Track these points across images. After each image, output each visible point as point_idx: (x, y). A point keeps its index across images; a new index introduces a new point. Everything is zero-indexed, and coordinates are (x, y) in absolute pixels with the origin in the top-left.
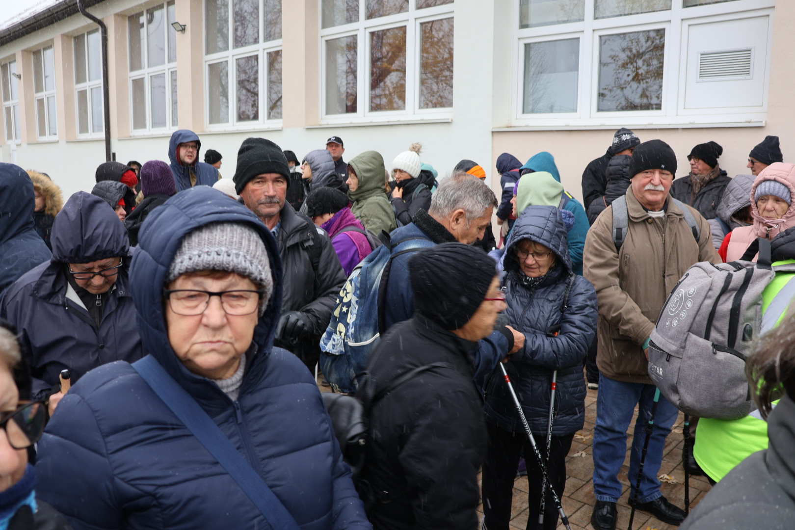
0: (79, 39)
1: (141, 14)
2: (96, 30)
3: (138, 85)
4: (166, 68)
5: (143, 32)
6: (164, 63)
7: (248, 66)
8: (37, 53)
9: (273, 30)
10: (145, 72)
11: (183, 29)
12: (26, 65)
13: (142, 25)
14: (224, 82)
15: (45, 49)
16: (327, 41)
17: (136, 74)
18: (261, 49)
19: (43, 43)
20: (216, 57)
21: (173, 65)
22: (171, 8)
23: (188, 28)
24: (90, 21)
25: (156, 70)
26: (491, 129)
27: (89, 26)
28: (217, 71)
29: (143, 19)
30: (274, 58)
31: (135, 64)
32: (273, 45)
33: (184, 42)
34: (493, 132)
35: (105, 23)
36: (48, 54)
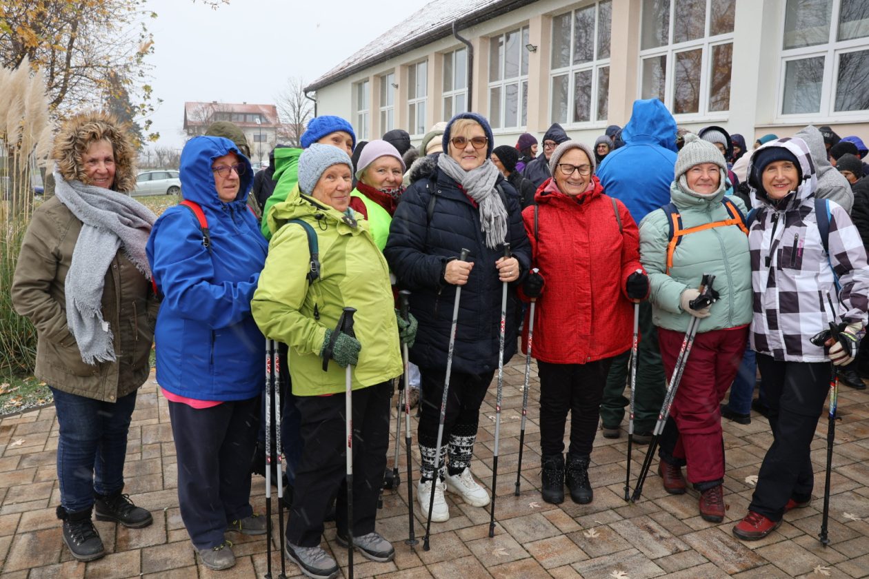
0: (448, 56)
1: (502, 36)
2: (465, 48)
3: (495, 92)
4: (519, 80)
5: (502, 49)
6: (517, 75)
7: (584, 77)
8: (412, 67)
9: (604, 50)
10: (502, 83)
11: (535, 50)
12: (402, 78)
13: (501, 44)
14: (565, 88)
15: (419, 63)
16: (644, 60)
17: (495, 84)
18: (594, 66)
19: (419, 59)
20: (559, 71)
21: (525, 77)
22: (526, 31)
23: (539, 49)
24: (460, 42)
25: (511, 81)
26: (753, 125)
27: (459, 45)
28: (560, 82)
29: (503, 39)
30: (605, 72)
31: (494, 76)
32: (604, 62)
33: (535, 60)
34: (756, 128)
35: (472, 43)
36: (422, 67)
